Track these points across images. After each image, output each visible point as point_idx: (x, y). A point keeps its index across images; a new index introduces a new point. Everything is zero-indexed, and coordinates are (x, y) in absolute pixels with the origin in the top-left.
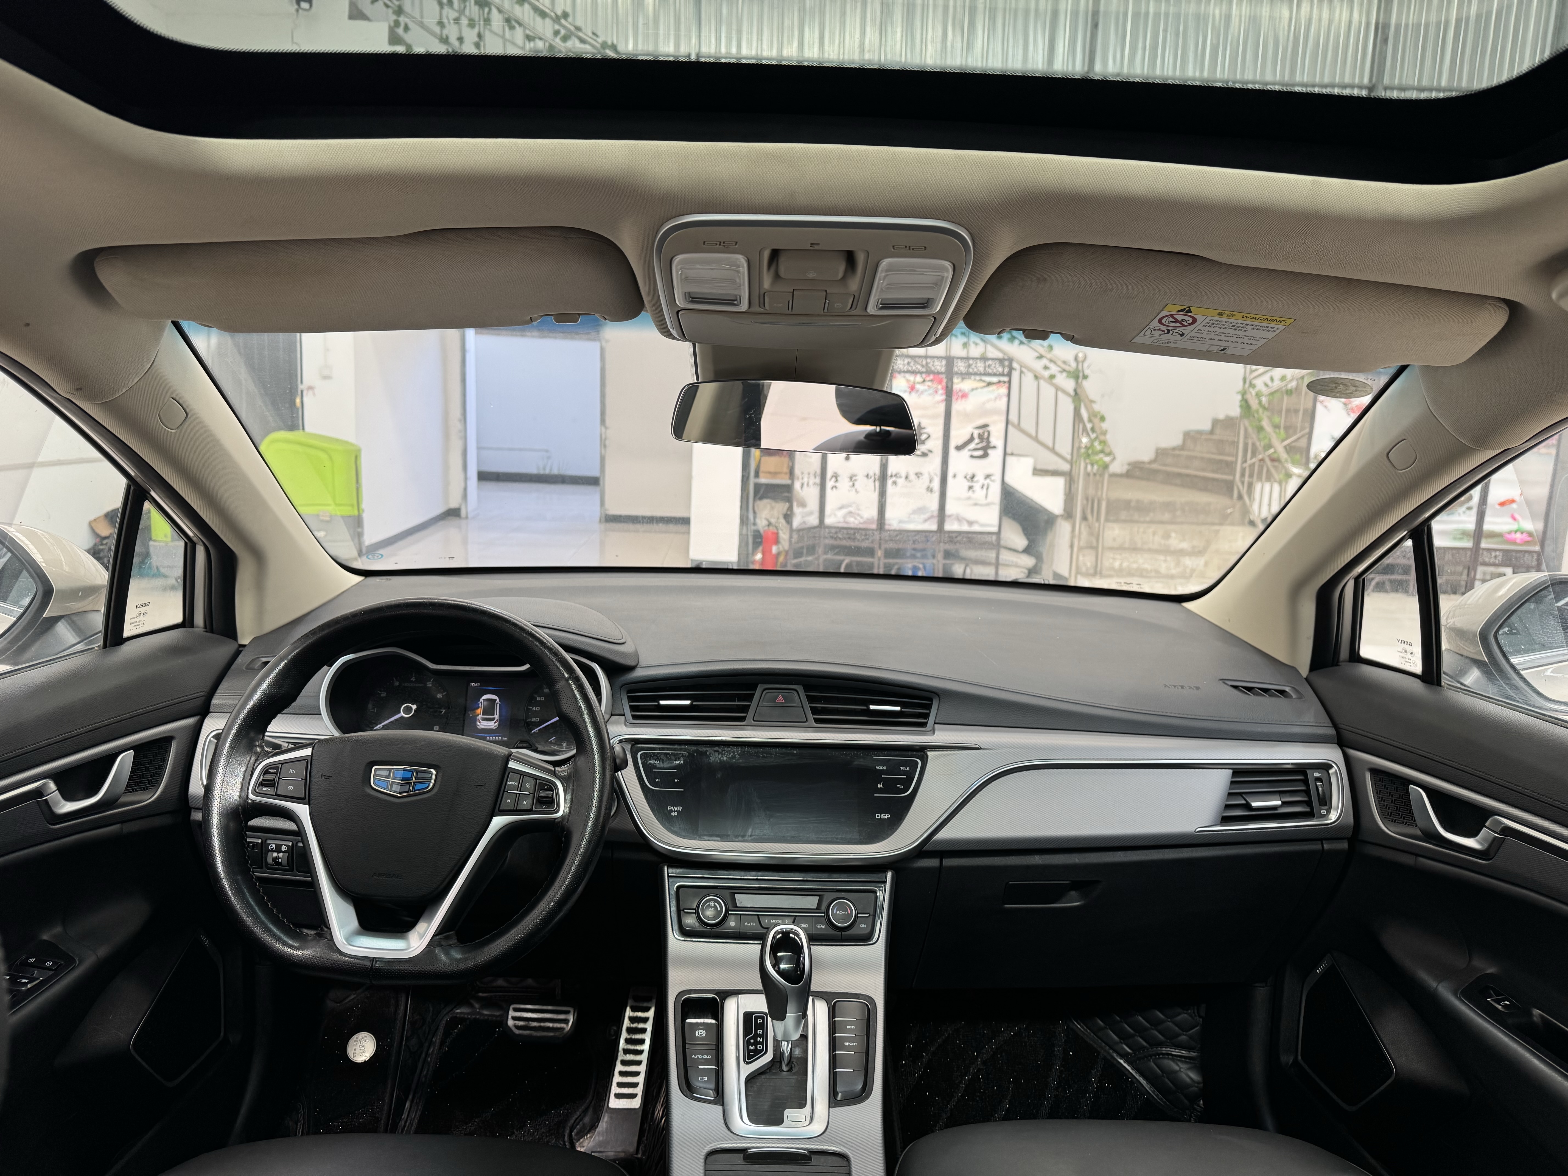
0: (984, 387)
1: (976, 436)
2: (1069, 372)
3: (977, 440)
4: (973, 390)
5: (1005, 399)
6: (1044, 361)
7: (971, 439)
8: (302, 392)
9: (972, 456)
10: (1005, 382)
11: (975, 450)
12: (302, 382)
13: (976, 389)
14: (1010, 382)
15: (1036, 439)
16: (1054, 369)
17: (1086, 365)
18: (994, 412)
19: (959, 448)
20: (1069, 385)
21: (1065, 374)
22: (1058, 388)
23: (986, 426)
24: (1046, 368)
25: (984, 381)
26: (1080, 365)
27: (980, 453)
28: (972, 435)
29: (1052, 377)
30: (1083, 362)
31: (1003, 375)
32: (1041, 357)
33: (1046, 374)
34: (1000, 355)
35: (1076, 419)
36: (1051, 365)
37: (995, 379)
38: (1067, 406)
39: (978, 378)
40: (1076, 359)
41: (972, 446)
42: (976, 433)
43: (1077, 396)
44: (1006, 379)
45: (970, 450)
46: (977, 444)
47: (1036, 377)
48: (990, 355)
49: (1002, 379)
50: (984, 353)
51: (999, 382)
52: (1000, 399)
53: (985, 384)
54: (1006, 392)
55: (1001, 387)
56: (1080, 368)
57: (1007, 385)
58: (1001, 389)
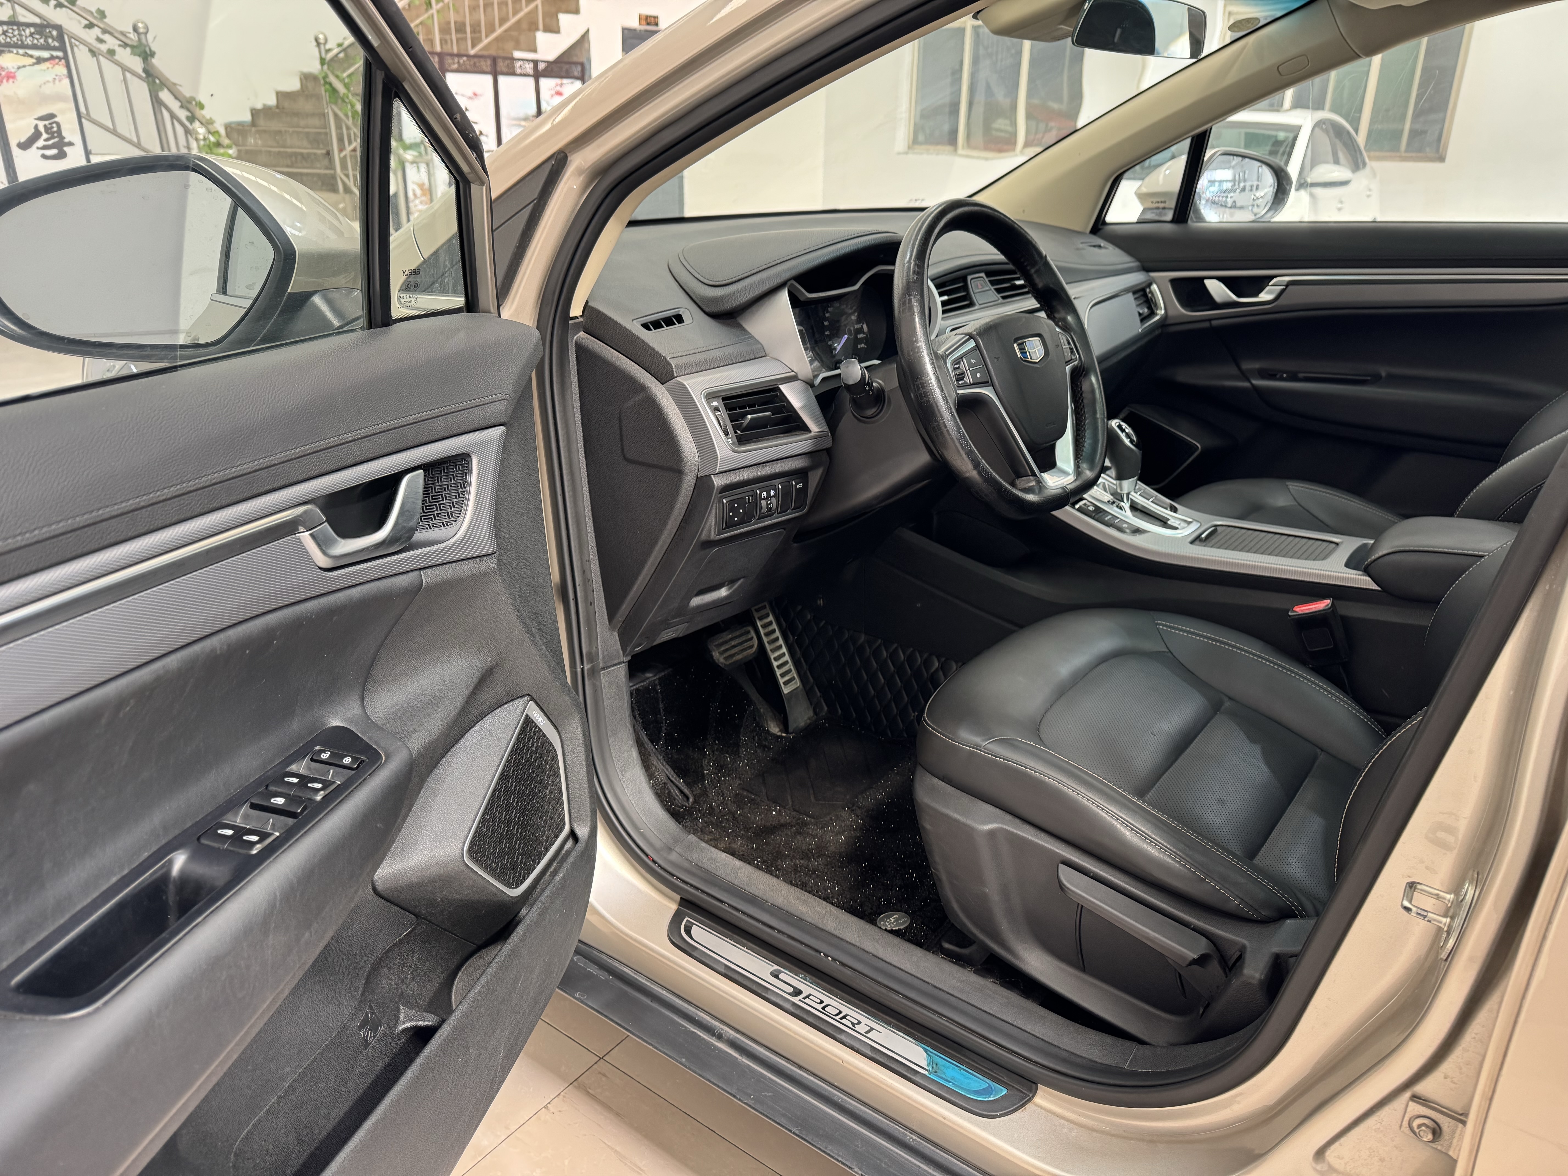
0: (34, 64)
1: (42, 129)
2: (132, 47)
3: (45, 136)
4: (19, 68)
5: (67, 81)
6: (96, 31)
7: (36, 135)
9: (44, 157)
10: (59, 58)
11: (45, 147)
13: (24, 66)
14: (66, 57)
15: (114, 132)
16: (111, 42)
17: (150, 37)
18: (59, 98)
19: (25, 146)
20: (137, 64)
21: (128, 50)
22: (125, 69)
23: (51, 116)
24: (102, 40)
25: (31, 56)
26: (143, 36)
27: (54, 152)
28: (36, 127)
29: (111, 52)
30: (146, 33)
31: (54, 48)
32: (90, 26)
33: (104, 48)
34: (37, 21)
35: (156, 105)
36: (106, 37)
37: (45, 54)
38: (140, 90)
39: (21, 51)
40: (135, 29)
41: (41, 143)
42: (41, 125)
43: (151, 77)
44: (60, 54)
45: (38, 148)
46: (46, 140)
47: (93, 53)
48: (22, 19)
49: (55, 53)
50: (14, 15)
51: (52, 58)
52: (60, 81)
53: (34, 61)
54: (65, 71)
55: (57, 64)
56: (144, 41)
57: (63, 61)
58: (57, 66)
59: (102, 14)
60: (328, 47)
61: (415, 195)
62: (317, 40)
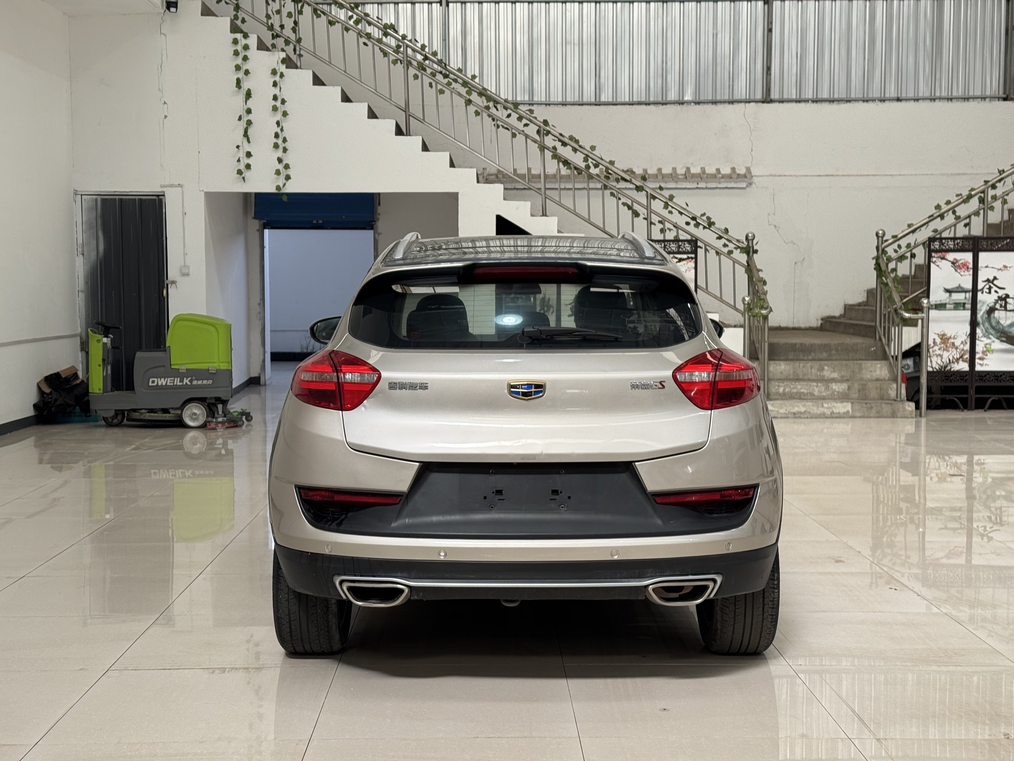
2: (742, 249)
5: (693, 271)
6: (723, 241)
8: (167, 285)
10: (692, 258)
12: (167, 279)
14: (696, 258)
15: (721, 299)
16: (730, 247)
17: (755, 242)
20: (743, 258)
21: (739, 250)
22: (735, 262)
24: (725, 245)
25: (677, 258)
26: (750, 242)
29: (730, 252)
30: (753, 240)
31: (690, 253)
32: (720, 238)
33: (726, 250)
34: (689, 237)
35: (750, 284)
36: (728, 244)
37: (685, 256)
38: (742, 274)
40: (747, 238)
43: (749, 267)
44: (693, 256)
47: (717, 253)
48: (681, 238)
49: (690, 256)
50: (677, 236)
51: (688, 258)
52: (689, 271)
53: (677, 260)
54: (693, 265)
55: (690, 261)
56: (750, 245)
57: (694, 260)
58: (690, 263)
59: (726, 231)
60: (885, 239)
61: (934, 342)
62: (877, 234)
